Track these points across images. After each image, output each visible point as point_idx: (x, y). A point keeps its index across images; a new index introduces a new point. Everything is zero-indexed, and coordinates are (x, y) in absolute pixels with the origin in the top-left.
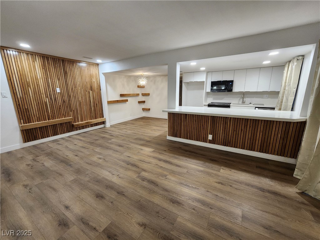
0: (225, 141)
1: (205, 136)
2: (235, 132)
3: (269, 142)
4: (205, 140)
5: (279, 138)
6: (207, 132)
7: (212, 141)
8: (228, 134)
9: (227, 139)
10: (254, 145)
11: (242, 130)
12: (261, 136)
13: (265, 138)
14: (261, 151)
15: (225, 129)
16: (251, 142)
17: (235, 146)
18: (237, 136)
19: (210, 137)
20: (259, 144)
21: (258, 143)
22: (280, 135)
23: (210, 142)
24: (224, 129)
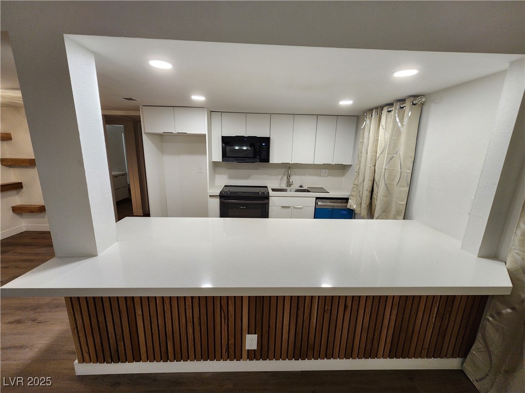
0: (298, 345)
1: (232, 341)
2: (327, 316)
3: (410, 330)
4: (236, 353)
5: (435, 315)
6: (238, 328)
7: (258, 354)
8: (307, 324)
9: (305, 339)
10: (375, 342)
11: (346, 307)
12: (394, 317)
13: (402, 321)
14: (393, 354)
15: (298, 309)
16: (370, 336)
17: (328, 355)
18: (333, 324)
19: (251, 342)
20: (389, 339)
21: (386, 336)
22: (436, 309)
23: (252, 355)
24: (294, 311)
